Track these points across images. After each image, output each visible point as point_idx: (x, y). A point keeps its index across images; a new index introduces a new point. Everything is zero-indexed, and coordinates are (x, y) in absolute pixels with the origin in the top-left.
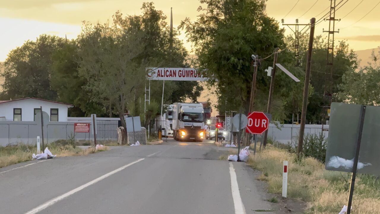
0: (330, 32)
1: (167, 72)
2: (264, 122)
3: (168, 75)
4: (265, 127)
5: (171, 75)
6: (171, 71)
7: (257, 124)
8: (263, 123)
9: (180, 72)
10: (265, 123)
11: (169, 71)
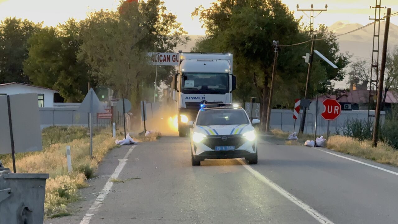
0: (376, 20)
1: (161, 57)
2: (337, 108)
3: (162, 60)
4: (337, 113)
5: (165, 60)
6: (165, 56)
7: (330, 111)
8: (335, 109)
9: (174, 57)
10: (337, 110)
11: (163, 56)
